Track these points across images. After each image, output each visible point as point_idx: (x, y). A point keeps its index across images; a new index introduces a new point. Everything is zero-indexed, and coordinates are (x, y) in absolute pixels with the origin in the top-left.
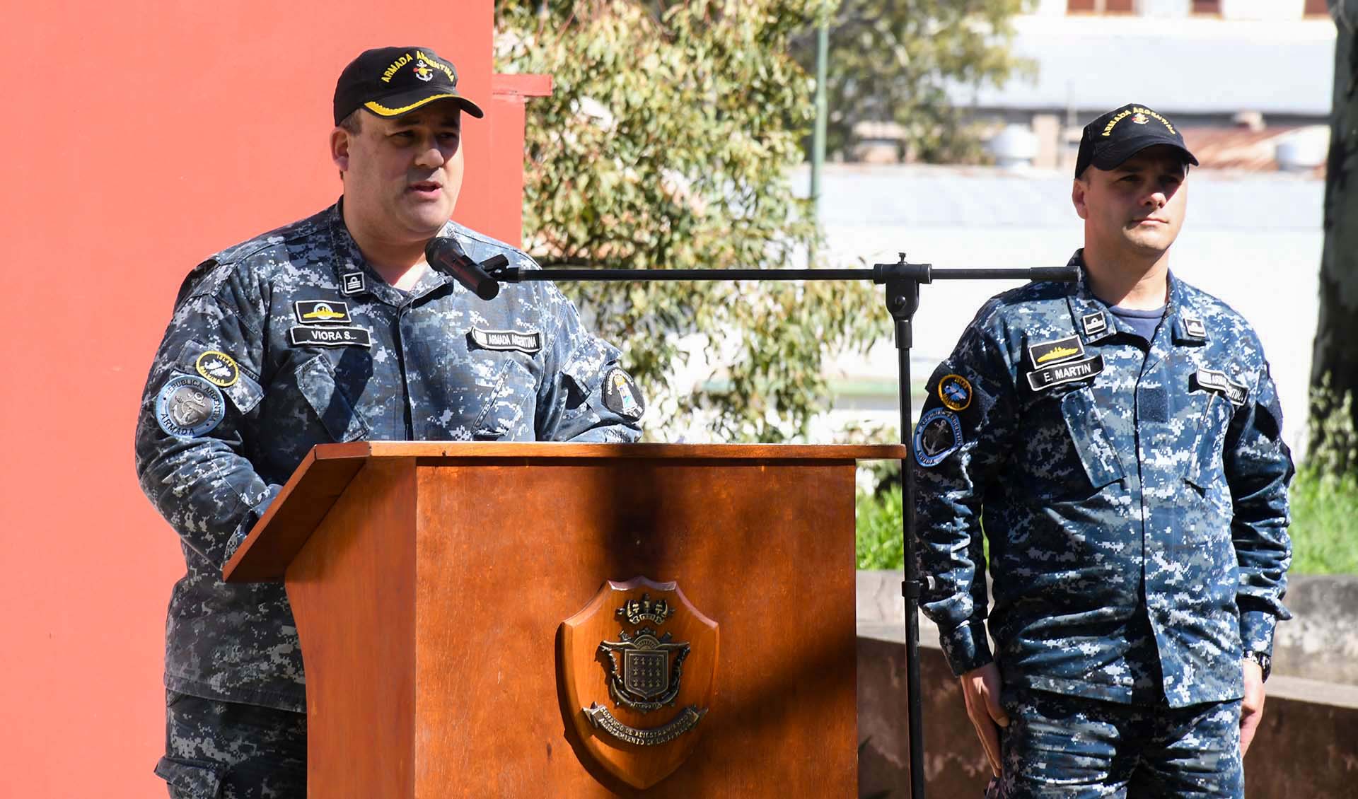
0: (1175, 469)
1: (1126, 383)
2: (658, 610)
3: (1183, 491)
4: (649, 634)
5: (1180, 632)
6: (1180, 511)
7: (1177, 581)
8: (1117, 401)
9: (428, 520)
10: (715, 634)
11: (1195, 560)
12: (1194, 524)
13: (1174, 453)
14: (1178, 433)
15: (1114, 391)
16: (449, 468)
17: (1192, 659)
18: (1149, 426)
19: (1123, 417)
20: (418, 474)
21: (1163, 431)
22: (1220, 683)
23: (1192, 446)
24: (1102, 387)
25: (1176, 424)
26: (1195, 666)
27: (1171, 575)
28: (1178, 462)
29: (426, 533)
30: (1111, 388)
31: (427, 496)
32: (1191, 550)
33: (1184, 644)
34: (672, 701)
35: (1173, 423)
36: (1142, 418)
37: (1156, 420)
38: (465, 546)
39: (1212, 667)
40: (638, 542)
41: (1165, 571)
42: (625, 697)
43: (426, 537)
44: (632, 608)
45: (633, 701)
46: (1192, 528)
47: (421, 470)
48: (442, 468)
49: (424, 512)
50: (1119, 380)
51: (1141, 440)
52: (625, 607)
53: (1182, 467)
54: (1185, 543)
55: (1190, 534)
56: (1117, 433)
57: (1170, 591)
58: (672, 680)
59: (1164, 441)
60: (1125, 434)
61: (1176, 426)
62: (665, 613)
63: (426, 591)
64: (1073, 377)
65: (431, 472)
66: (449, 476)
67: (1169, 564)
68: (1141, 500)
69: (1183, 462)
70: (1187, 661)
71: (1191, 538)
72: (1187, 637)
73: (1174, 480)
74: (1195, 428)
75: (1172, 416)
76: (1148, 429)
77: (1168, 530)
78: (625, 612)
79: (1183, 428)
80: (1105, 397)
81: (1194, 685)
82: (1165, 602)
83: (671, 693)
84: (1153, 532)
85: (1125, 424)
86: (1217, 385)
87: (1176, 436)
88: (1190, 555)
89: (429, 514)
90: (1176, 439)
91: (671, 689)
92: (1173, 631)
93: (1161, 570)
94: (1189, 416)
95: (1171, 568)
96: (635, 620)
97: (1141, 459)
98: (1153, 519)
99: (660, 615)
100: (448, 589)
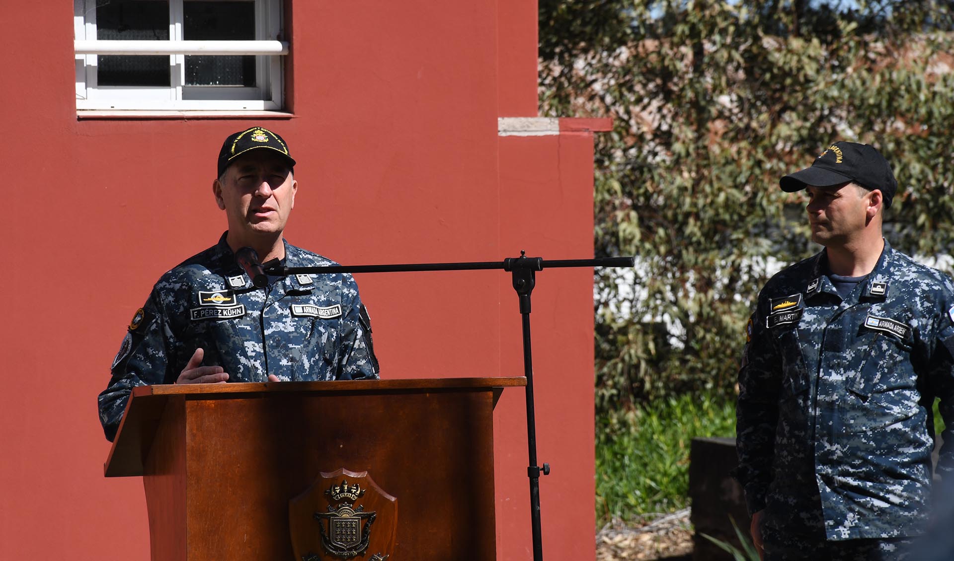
0: (842, 383)
1: (821, 326)
2: (354, 491)
3: (846, 397)
4: (348, 506)
5: (846, 491)
6: (842, 410)
7: (838, 456)
8: (813, 337)
9: (194, 435)
10: (394, 505)
11: (854, 443)
12: (854, 419)
13: (845, 372)
14: (849, 358)
15: (812, 331)
16: (208, 401)
17: (857, 509)
18: (830, 354)
19: (816, 348)
20: (187, 406)
21: (839, 357)
22: (886, 526)
23: (858, 368)
24: (804, 329)
25: (850, 353)
26: (859, 513)
27: (833, 453)
28: (847, 378)
29: (193, 444)
30: (810, 329)
31: (193, 419)
32: (848, 436)
33: (850, 499)
34: (364, 550)
35: (848, 353)
36: (826, 350)
37: (834, 351)
38: (220, 452)
39: (878, 515)
40: (341, 446)
41: (828, 450)
42: (332, 549)
43: (193, 447)
44: (335, 490)
45: (337, 551)
46: (852, 422)
47: (189, 403)
48: (204, 401)
49: (191, 430)
50: (816, 324)
51: (822, 364)
52: (331, 489)
53: (849, 382)
54: (844, 431)
55: (850, 426)
56: (810, 359)
57: (834, 464)
58: (363, 536)
59: (839, 363)
60: (815, 359)
61: (849, 355)
62: (358, 492)
63: (193, 482)
64: (789, 320)
65: (196, 404)
66: (209, 406)
67: (831, 445)
68: (816, 404)
69: (850, 378)
70: (852, 510)
71: (850, 428)
72: (852, 494)
73: (840, 390)
74: (862, 356)
75: (847, 348)
76: (828, 356)
77: (831, 423)
78: (330, 492)
79: (853, 355)
80: (806, 335)
81: (856, 526)
82: (830, 471)
83: (364, 545)
84: (821, 424)
85: (816, 353)
86: (883, 327)
87: (848, 361)
88: (849, 440)
89: (195, 432)
90: (847, 363)
91: (363, 542)
92: (840, 490)
93: (826, 450)
94: (859, 348)
95: (834, 448)
96: (337, 498)
97: (821, 376)
98: (821, 416)
99: (354, 494)
100: (209, 481)
